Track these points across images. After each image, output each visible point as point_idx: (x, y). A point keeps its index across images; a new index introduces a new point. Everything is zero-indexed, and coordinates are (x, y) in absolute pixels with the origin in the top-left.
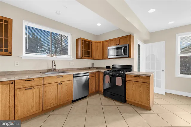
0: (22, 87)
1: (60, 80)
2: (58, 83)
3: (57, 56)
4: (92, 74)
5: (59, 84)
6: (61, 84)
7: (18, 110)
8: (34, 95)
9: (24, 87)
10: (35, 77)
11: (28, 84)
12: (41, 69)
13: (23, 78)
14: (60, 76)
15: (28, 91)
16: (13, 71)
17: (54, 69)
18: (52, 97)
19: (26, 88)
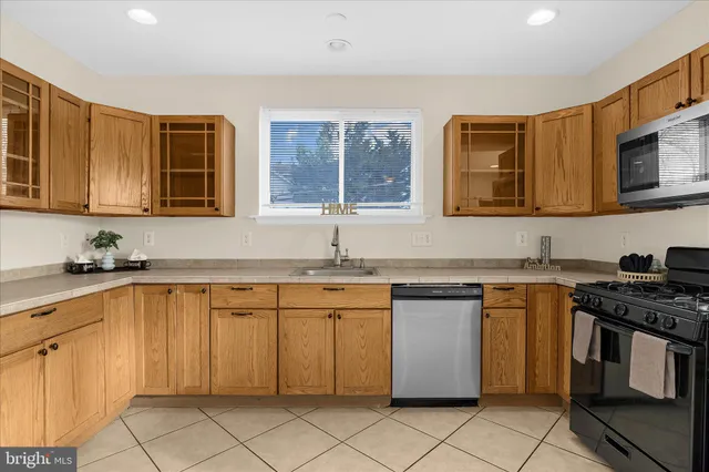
0: (225, 305)
1: (335, 300)
2: (327, 312)
3: (358, 211)
4: (506, 295)
5: (330, 316)
6: (337, 319)
7: (216, 369)
8: (255, 338)
9: (230, 306)
10: (255, 281)
11: (238, 300)
12: (306, 258)
13: (227, 281)
14: (338, 287)
15: (238, 320)
16: (239, 258)
17: (342, 261)
18: (306, 358)
19: (235, 311)
